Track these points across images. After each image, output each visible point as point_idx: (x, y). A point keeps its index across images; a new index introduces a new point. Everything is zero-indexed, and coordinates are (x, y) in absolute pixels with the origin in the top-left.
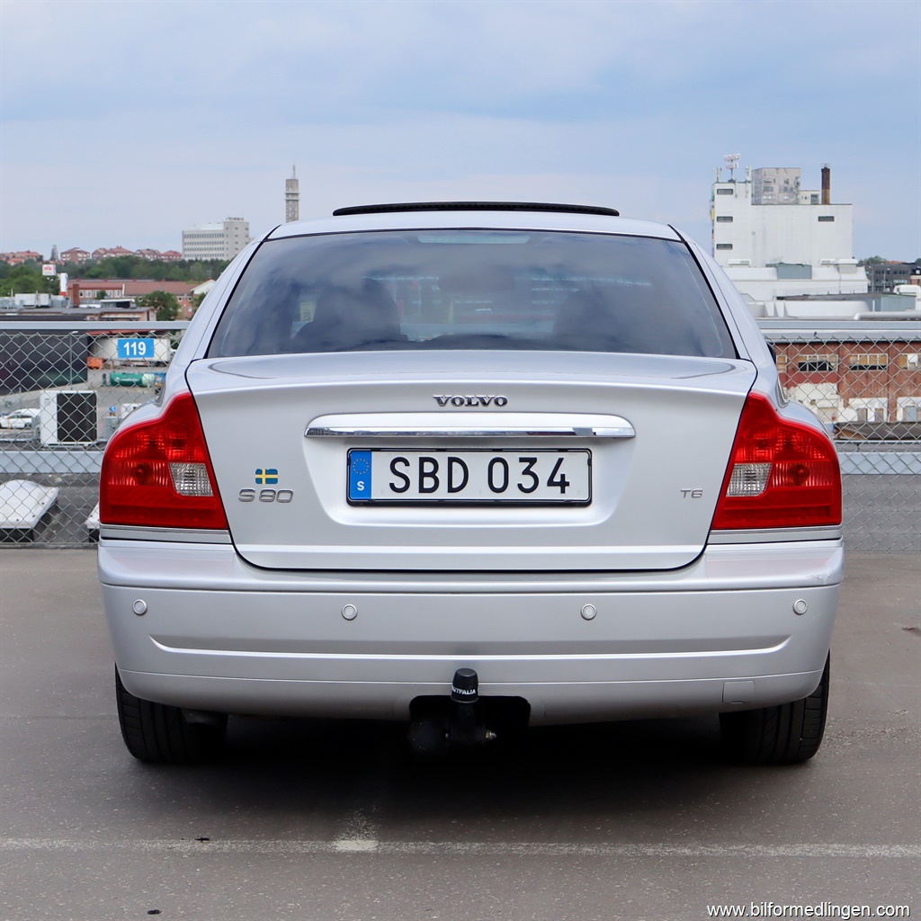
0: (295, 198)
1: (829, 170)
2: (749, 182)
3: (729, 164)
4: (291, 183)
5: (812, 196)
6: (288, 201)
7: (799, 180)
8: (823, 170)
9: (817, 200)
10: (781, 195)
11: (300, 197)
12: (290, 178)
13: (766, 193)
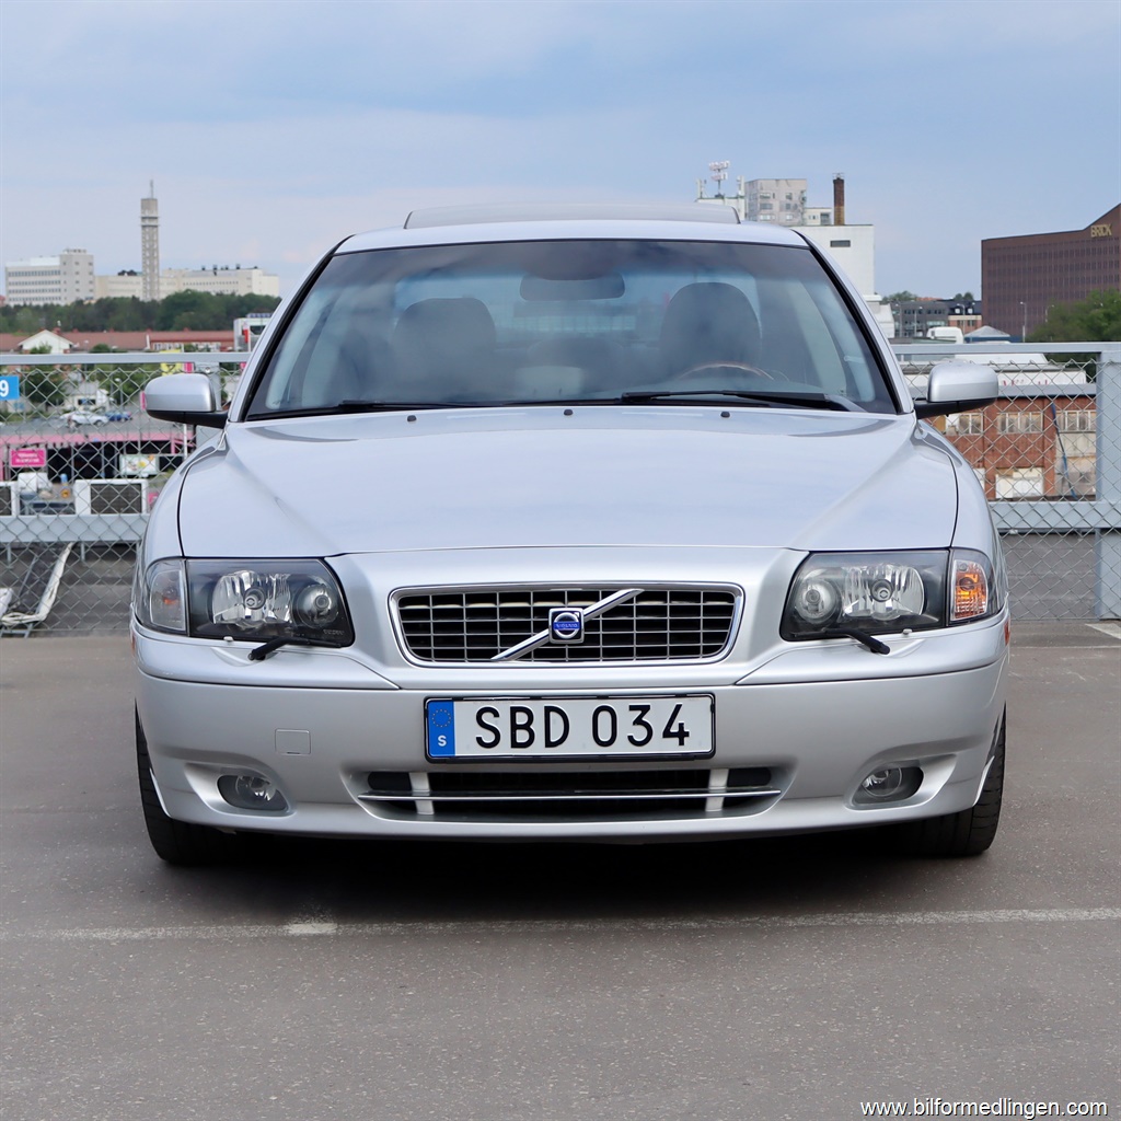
0: (153, 223)
1: (842, 181)
2: (742, 197)
3: (715, 174)
4: (148, 203)
5: (822, 215)
6: (144, 227)
7: (805, 195)
8: (835, 182)
9: (829, 221)
10: (783, 213)
11: (160, 222)
12: (145, 197)
13: (763, 211)
